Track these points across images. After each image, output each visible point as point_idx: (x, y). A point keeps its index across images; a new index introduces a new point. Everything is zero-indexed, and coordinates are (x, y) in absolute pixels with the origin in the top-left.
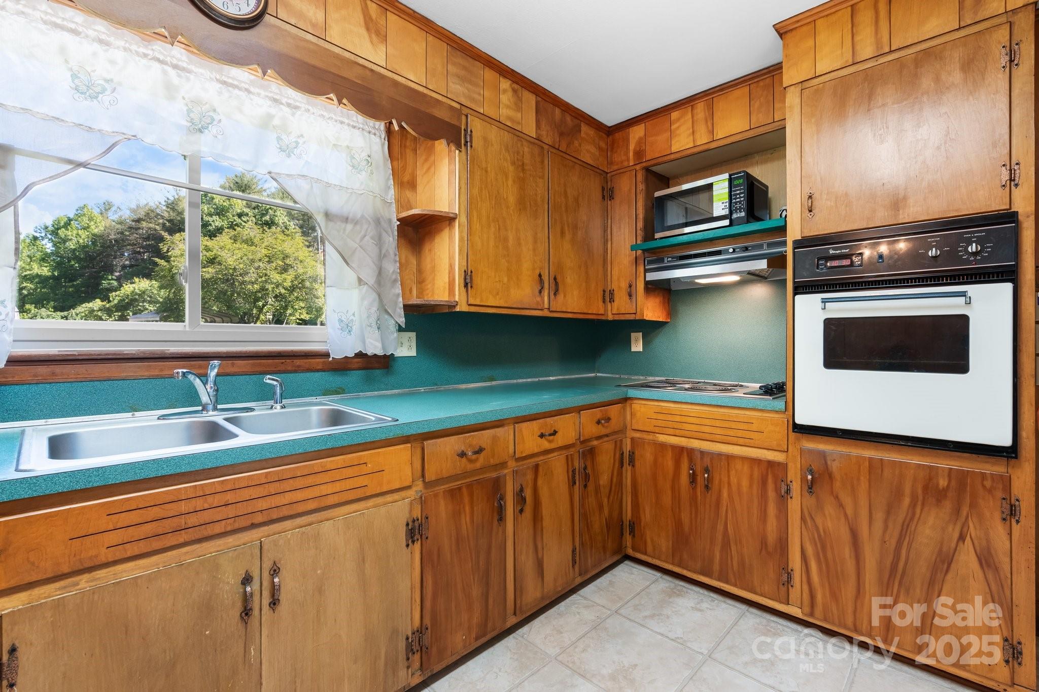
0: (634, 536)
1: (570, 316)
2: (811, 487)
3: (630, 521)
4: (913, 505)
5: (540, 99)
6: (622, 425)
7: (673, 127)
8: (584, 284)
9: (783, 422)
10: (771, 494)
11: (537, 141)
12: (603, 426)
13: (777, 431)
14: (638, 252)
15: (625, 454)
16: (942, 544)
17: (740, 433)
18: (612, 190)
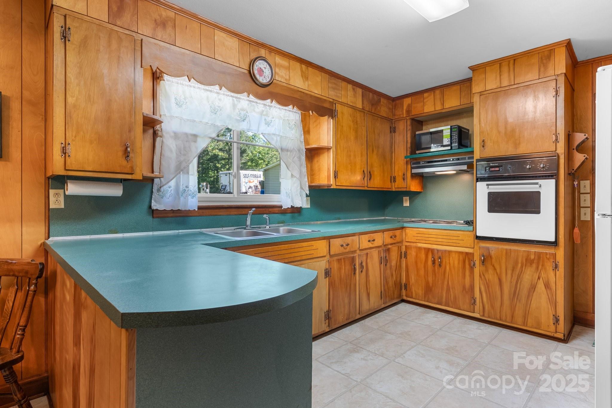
0: (407, 290)
1: (376, 189)
2: (483, 262)
3: (404, 284)
4: (522, 267)
5: (363, 90)
6: (401, 239)
7: (425, 101)
8: (382, 174)
9: (472, 236)
10: (467, 266)
11: (362, 110)
12: (393, 239)
13: (469, 239)
14: (407, 159)
15: (402, 253)
16: (532, 282)
17: (454, 241)
18: (395, 128)
